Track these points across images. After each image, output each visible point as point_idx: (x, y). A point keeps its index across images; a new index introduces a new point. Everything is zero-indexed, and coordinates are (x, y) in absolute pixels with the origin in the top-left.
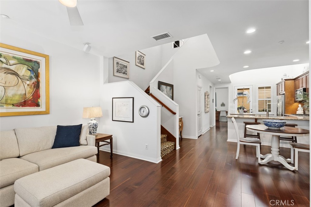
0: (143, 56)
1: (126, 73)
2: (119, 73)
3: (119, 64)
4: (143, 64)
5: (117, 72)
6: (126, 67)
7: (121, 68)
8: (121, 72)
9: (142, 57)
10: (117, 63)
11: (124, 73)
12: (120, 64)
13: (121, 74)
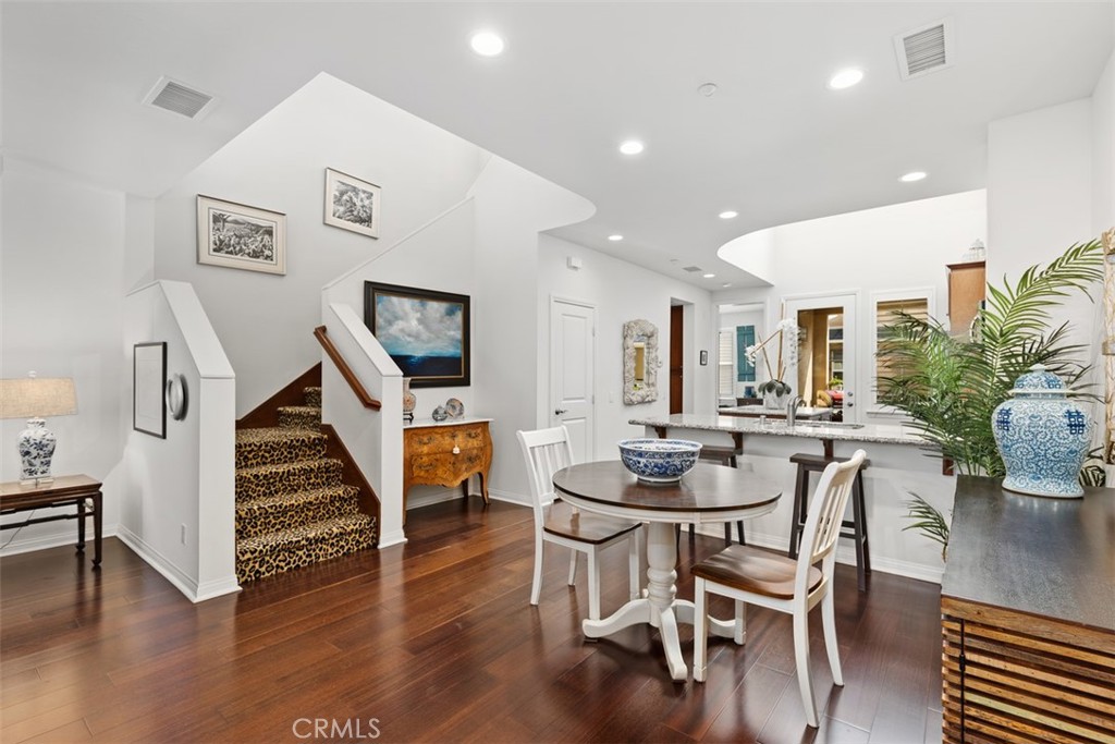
0: (364, 192)
1: (267, 252)
2: (227, 253)
3: (225, 221)
4: (367, 221)
5: (215, 250)
6: (269, 232)
7: (240, 237)
8: (241, 250)
9: (362, 195)
10: (217, 219)
11: (256, 255)
12: (236, 222)
13: (239, 256)
